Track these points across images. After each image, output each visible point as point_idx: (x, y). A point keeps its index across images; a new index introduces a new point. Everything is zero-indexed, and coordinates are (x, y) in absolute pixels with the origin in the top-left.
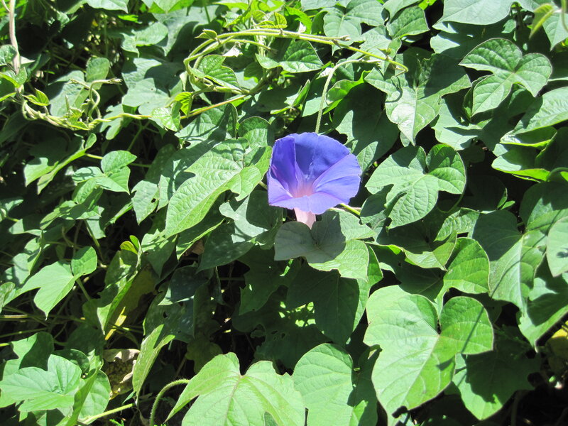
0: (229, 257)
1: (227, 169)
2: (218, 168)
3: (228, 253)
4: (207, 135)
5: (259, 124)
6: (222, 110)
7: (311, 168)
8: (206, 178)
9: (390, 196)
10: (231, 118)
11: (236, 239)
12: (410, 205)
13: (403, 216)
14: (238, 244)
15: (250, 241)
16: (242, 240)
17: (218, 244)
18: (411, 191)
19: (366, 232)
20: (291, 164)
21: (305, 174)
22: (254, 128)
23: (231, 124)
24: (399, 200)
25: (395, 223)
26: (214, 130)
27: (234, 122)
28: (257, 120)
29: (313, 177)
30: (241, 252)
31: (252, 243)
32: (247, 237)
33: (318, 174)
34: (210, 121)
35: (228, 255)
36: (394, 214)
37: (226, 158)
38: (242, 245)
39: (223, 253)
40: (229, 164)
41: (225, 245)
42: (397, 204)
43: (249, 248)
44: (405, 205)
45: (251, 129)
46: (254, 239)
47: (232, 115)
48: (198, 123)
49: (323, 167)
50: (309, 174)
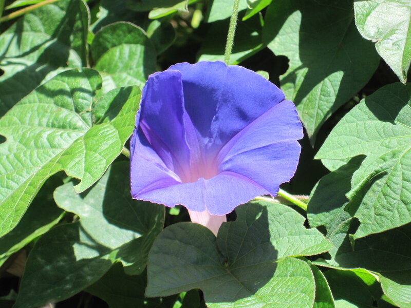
0: (68, 286)
1: (63, 127)
2: (48, 126)
3: (68, 278)
4: (35, 56)
5: (129, 36)
6: (62, 9)
7: (215, 126)
8: (25, 145)
9: (359, 178)
10: (78, 24)
11: (81, 253)
12: (393, 195)
13: (380, 215)
14: (85, 262)
15: (106, 257)
16: (93, 254)
17: (49, 262)
18: (395, 170)
19: (315, 243)
20: (176, 119)
21: (204, 136)
22: (120, 44)
23: (80, 34)
24: (374, 186)
25: (366, 228)
26: (47, 45)
27: (84, 30)
28: (124, 28)
29: (219, 142)
30: (89, 278)
31: (109, 261)
32: (102, 250)
33: (227, 137)
34: (41, 27)
35: (67, 282)
36: (365, 211)
37: (63, 106)
38: (93, 263)
39: (59, 280)
40: (66, 118)
41: (61, 263)
42: (369, 193)
43: (105, 270)
44: (385, 195)
45: (114, 45)
46: (115, 253)
47: (81, 18)
48: (19, 32)
49: (236, 124)
50: (211, 137)
